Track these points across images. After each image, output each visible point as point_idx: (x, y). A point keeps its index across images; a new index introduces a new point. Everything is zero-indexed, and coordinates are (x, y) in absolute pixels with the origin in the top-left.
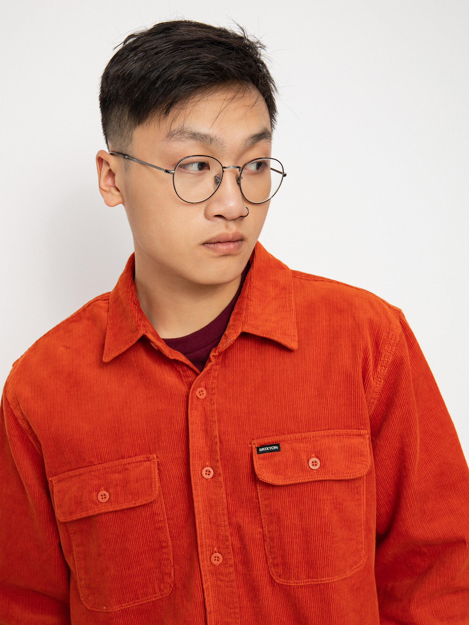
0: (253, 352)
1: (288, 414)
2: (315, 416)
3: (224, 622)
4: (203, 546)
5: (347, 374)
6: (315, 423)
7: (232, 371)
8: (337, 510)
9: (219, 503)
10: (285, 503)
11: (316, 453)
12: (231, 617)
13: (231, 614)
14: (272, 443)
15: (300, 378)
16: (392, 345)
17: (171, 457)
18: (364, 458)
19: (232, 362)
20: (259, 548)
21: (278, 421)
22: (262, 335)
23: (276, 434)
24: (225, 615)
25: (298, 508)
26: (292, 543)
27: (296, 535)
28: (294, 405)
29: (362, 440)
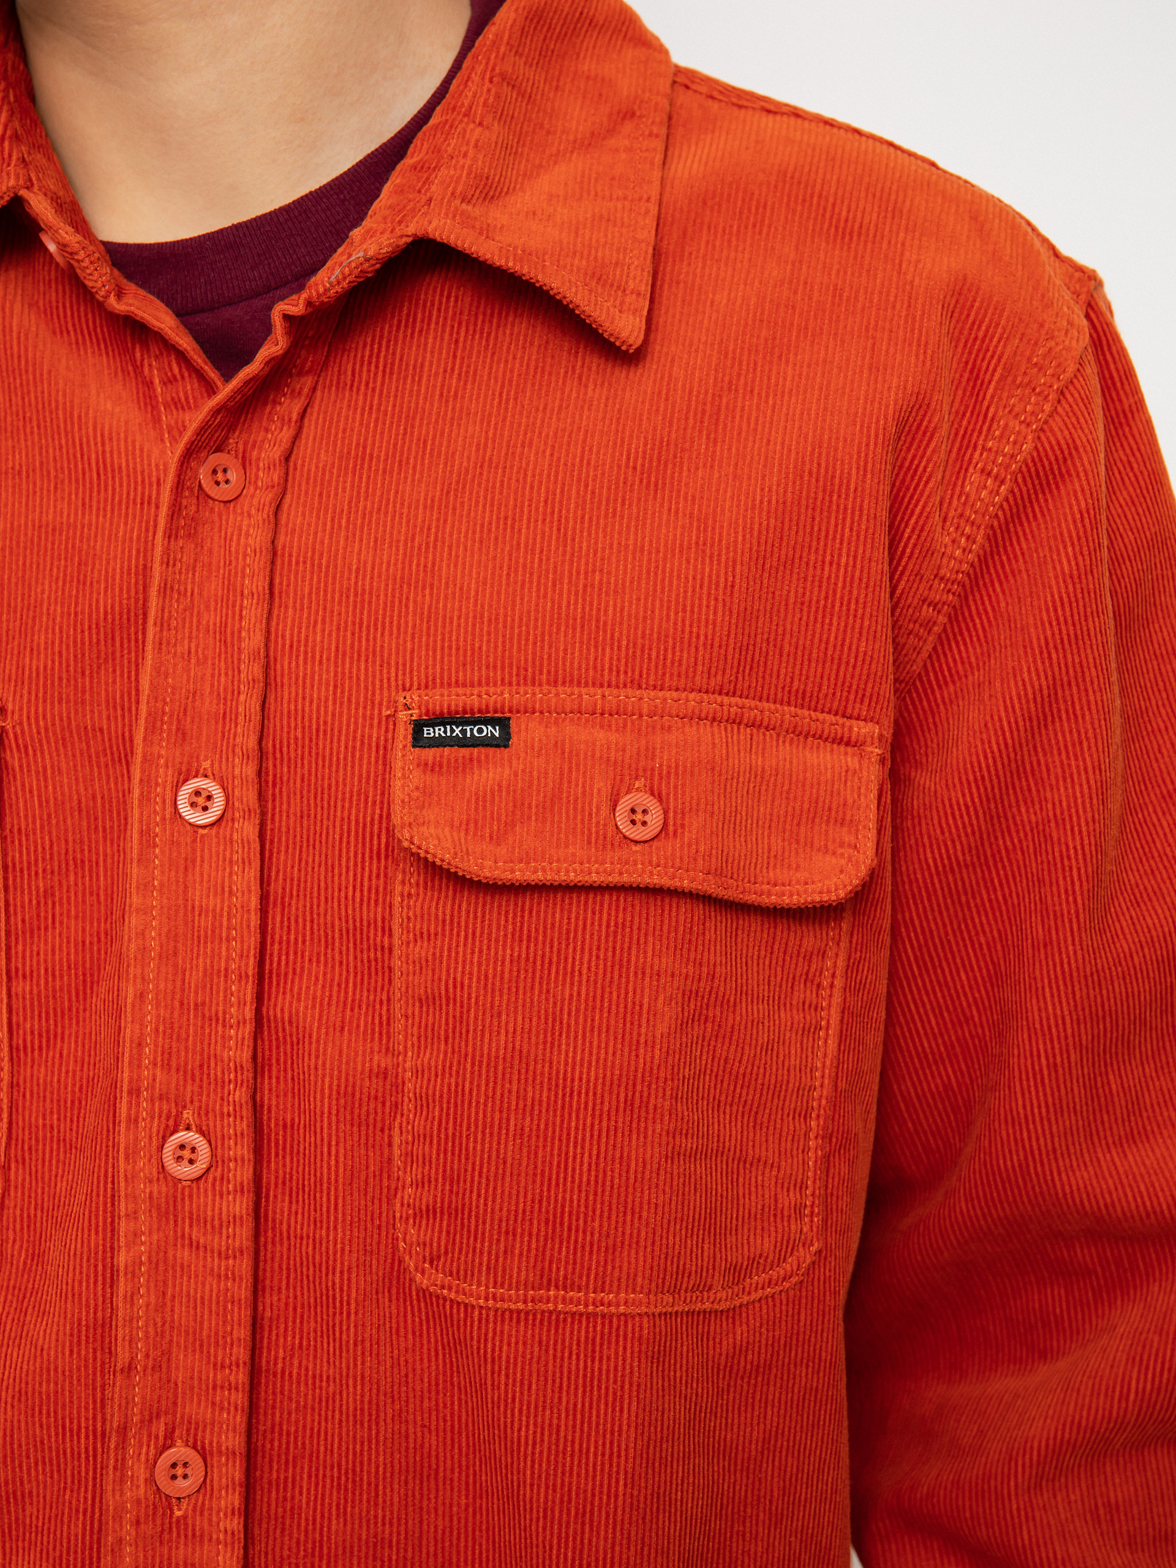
0: (461, 345)
1: (564, 604)
2: (675, 629)
3: (182, 1417)
4: (138, 1096)
5: (833, 477)
6: (670, 656)
7: (363, 409)
8: (709, 1025)
9: (228, 928)
10: (495, 963)
11: (652, 775)
12: (214, 1404)
13: (214, 1388)
14: (480, 711)
15: (635, 468)
16: (1039, 394)
17: (61, 720)
18: (849, 832)
19: (369, 371)
20: (367, 1135)
21: (520, 627)
22: (499, 261)
23: (503, 680)
24: (192, 1388)
25: (548, 991)
26: (500, 1128)
27: (525, 1100)
28: (594, 571)
29: (852, 762)
